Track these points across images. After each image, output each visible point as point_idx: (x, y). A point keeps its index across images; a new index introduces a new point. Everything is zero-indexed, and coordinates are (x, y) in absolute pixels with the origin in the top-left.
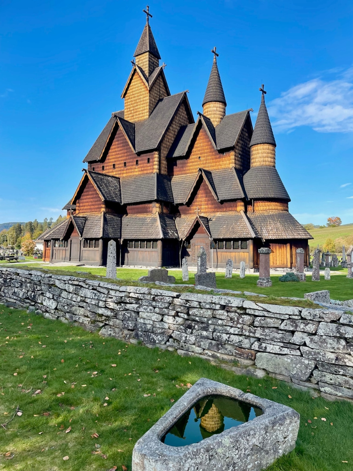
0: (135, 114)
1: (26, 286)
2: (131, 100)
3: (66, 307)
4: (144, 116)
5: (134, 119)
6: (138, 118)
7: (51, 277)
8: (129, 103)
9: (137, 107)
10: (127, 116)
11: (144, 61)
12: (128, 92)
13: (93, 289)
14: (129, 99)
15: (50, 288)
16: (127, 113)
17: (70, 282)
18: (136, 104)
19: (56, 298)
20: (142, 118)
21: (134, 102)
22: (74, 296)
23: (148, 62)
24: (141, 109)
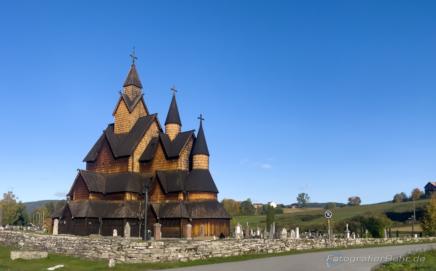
0: (121, 128)
1: (15, 238)
2: (119, 117)
3: (27, 245)
4: (127, 130)
5: (120, 131)
6: (123, 131)
7: (23, 234)
8: (117, 120)
9: (122, 123)
10: (116, 129)
11: (129, 90)
12: (117, 112)
13: (35, 237)
14: (118, 117)
15: (22, 238)
16: (116, 127)
17: (29, 235)
18: (122, 121)
19: (24, 242)
20: (126, 131)
21: (121, 119)
22: (29, 240)
23: (131, 92)
24: (125, 125)
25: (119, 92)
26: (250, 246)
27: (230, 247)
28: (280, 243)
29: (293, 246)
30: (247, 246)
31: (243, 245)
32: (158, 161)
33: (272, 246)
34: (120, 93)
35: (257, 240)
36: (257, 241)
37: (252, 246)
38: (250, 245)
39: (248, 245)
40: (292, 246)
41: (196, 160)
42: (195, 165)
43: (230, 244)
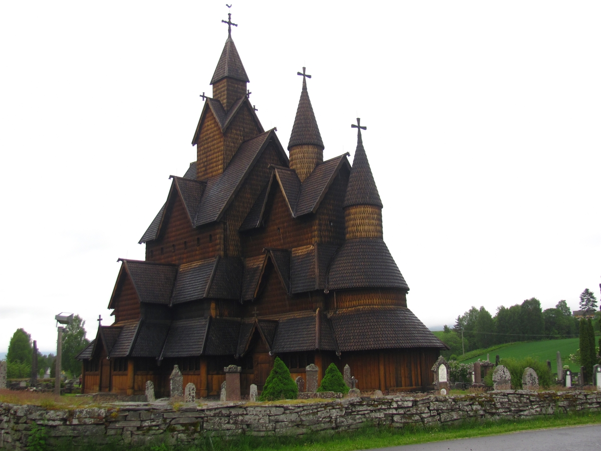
0: (208, 167)
2: (204, 146)
4: (219, 169)
5: (206, 174)
6: (212, 172)
8: (202, 152)
9: (210, 157)
10: (200, 170)
12: (201, 136)
14: (202, 145)
16: (199, 166)
18: (209, 153)
20: (217, 172)
21: (207, 150)
23: (226, 92)
24: (215, 160)
25: (201, 96)
26: (367, 416)
27: (304, 419)
28: (467, 406)
29: (510, 411)
30: (358, 417)
31: (347, 414)
32: (276, 227)
33: (439, 414)
34: (203, 96)
35: (392, 399)
36: (391, 403)
37: (373, 415)
38: (366, 412)
39: (362, 413)
40: (505, 412)
41: (351, 220)
42: (349, 229)
43: (305, 412)
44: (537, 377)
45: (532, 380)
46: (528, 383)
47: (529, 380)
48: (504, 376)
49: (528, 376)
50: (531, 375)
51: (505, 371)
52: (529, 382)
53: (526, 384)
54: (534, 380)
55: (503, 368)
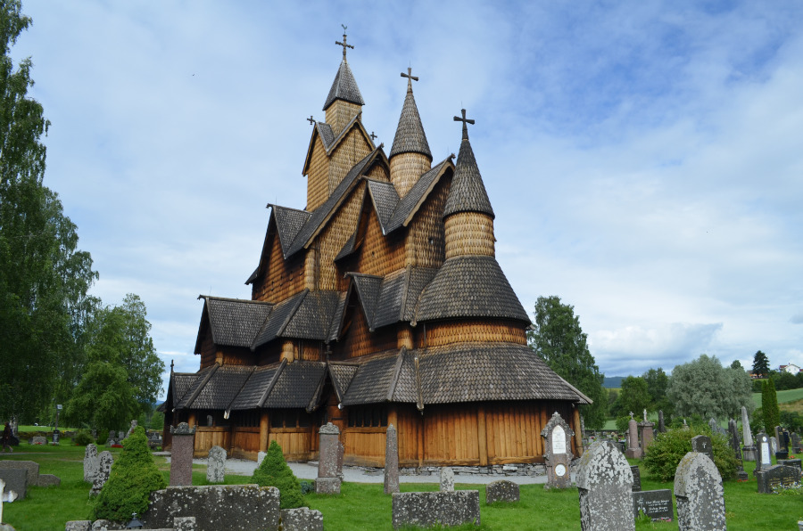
0: (316, 196)
2: (314, 175)
5: (314, 204)
6: (319, 202)
9: (318, 185)
10: (309, 201)
11: (332, 114)
12: (311, 164)
16: (309, 197)
18: (317, 181)
20: (323, 200)
21: (316, 178)
23: (336, 115)
24: (322, 187)
32: (370, 252)
44: (719, 479)
45: (704, 488)
46: (691, 498)
47: (696, 487)
48: (611, 473)
49: (693, 476)
50: (701, 472)
51: (614, 460)
52: (695, 493)
53: (685, 499)
54: (711, 486)
55: (608, 449)
